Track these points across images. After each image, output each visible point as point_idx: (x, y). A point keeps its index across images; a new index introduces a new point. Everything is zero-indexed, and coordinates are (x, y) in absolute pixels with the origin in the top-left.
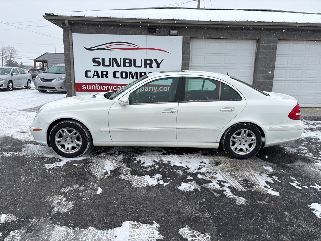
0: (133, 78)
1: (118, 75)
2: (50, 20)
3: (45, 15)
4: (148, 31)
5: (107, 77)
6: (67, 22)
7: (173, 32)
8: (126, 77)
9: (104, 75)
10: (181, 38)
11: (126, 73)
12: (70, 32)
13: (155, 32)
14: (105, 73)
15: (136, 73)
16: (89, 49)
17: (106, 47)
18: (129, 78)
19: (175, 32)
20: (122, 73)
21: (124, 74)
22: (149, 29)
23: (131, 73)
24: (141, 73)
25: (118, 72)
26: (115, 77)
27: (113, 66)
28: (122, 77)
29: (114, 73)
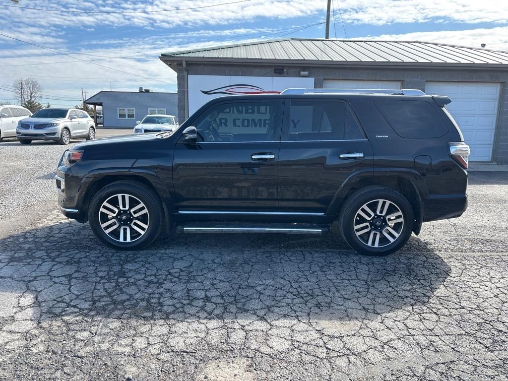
0: (256, 126)
1: (239, 123)
2: (165, 61)
3: (161, 56)
4: (275, 72)
5: (226, 125)
6: (184, 64)
7: (302, 73)
8: (248, 126)
9: (223, 123)
10: (312, 80)
11: (248, 120)
12: (185, 73)
13: (283, 73)
14: (223, 121)
15: (260, 120)
16: (206, 93)
17: (226, 90)
18: (252, 126)
19: (306, 73)
20: (243, 120)
21: (246, 122)
22: (275, 70)
23: (253, 120)
24: (265, 120)
25: (239, 119)
26: (235, 125)
27: (233, 113)
28: (243, 126)
29: (235, 120)
